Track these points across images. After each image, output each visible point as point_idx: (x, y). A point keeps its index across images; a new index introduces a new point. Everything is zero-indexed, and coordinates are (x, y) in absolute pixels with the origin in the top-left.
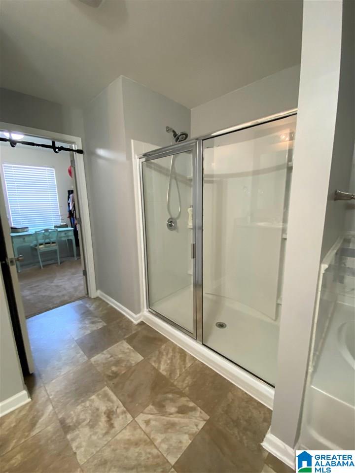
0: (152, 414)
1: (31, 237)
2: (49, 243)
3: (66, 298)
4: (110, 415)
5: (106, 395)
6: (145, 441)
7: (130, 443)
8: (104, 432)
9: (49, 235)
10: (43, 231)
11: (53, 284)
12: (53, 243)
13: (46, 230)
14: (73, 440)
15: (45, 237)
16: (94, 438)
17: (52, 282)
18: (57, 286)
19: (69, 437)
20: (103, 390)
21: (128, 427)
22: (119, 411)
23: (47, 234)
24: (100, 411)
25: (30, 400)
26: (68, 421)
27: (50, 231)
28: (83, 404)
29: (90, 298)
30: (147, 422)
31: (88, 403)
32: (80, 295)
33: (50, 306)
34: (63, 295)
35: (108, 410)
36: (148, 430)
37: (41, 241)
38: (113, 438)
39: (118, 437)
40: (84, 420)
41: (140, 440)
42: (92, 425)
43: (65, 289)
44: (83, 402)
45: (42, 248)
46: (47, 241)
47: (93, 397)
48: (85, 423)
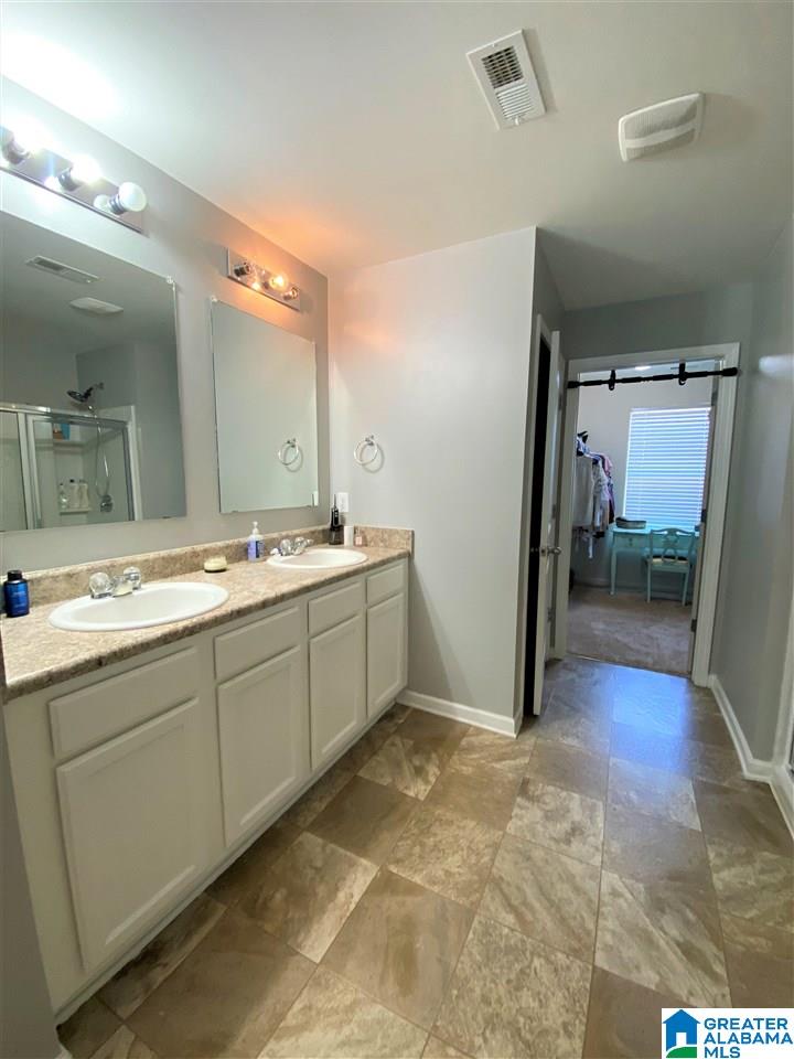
0: (632, 894)
1: (643, 540)
2: (673, 557)
3: (650, 660)
4: (576, 830)
5: (593, 808)
6: (590, 901)
7: (569, 878)
8: (555, 835)
9: (676, 541)
10: (666, 533)
11: (645, 631)
12: (681, 558)
13: (672, 531)
14: (521, 807)
15: (668, 544)
16: (540, 828)
17: (647, 628)
18: (650, 637)
19: (519, 799)
20: (594, 801)
21: (584, 866)
22: (591, 839)
23: (672, 538)
24: (569, 815)
25: (515, 736)
26: (531, 788)
27: (678, 533)
28: (559, 790)
29: (693, 682)
30: (615, 893)
31: (564, 794)
32: (677, 668)
33: (617, 658)
34: (647, 654)
35: (579, 823)
36: (606, 899)
37: (657, 551)
38: (559, 852)
39: (564, 859)
40: (545, 803)
41: (585, 893)
42: (549, 816)
43: (658, 646)
44: (562, 788)
45: (658, 563)
46: (670, 552)
47: (576, 795)
48: (544, 806)
